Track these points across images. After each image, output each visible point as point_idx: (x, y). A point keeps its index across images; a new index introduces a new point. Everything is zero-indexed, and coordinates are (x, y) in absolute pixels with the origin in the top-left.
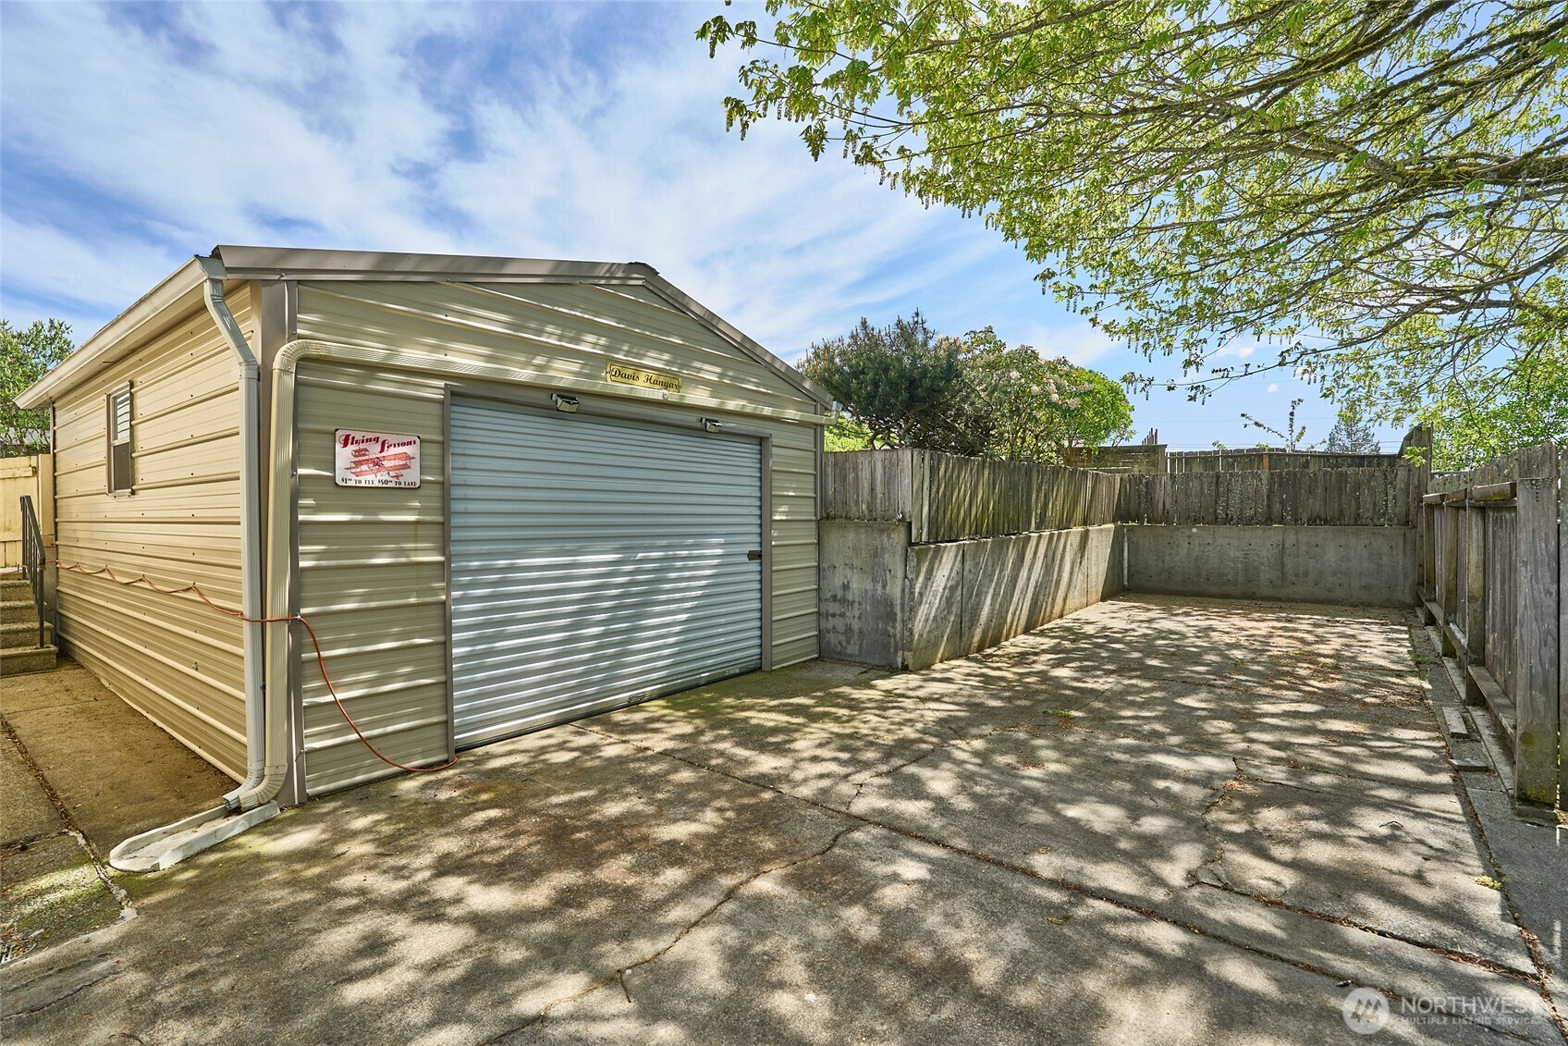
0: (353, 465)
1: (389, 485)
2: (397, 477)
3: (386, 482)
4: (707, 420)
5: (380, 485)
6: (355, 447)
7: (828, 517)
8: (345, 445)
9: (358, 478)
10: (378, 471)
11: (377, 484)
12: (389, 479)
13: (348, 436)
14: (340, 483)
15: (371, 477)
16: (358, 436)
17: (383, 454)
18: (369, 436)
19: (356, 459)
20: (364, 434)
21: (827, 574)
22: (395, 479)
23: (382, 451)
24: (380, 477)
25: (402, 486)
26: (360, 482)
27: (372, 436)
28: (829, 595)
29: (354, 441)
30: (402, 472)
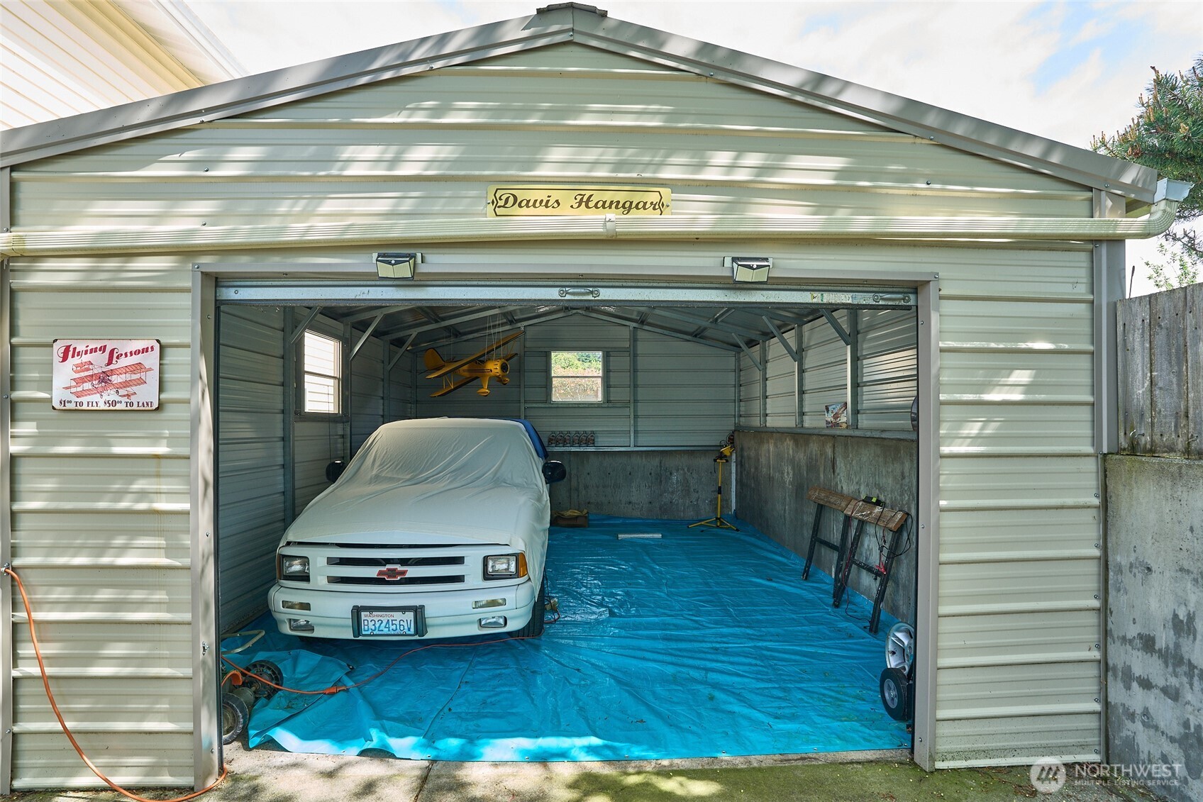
0: (74, 383)
1: (118, 407)
2: (128, 396)
3: (114, 403)
4: (734, 260)
5: (106, 408)
6: (77, 360)
7: (1134, 449)
8: (65, 359)
9: (79, 400)
10: (105, 389)
11: (102, 406)
12: (117, 398)
13: (68, 348)
14: (57, 406)
15: (95, 398)
16: (81, 347)
17: (111, 367)
18: (93, 345)
19: (77, 376)
20: (88, 343)
21: (1131, 581)
22: (125, 399)
23: (110, 362)
24: (106, 397)
25: (135, 407)
26: (81, 404)
27: (98, 345)
28: (1132, 632)
29: (76, 353)
30: (135, 389)
